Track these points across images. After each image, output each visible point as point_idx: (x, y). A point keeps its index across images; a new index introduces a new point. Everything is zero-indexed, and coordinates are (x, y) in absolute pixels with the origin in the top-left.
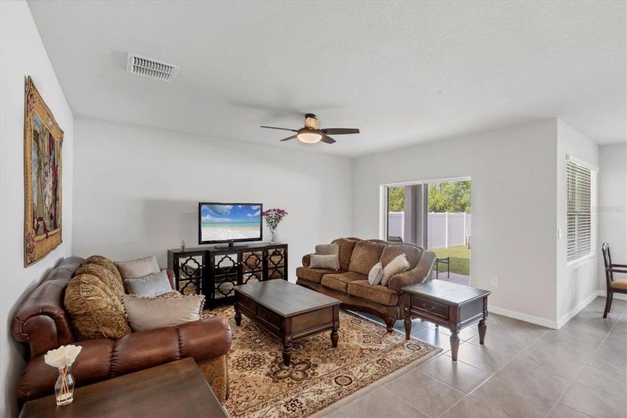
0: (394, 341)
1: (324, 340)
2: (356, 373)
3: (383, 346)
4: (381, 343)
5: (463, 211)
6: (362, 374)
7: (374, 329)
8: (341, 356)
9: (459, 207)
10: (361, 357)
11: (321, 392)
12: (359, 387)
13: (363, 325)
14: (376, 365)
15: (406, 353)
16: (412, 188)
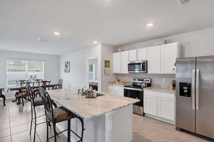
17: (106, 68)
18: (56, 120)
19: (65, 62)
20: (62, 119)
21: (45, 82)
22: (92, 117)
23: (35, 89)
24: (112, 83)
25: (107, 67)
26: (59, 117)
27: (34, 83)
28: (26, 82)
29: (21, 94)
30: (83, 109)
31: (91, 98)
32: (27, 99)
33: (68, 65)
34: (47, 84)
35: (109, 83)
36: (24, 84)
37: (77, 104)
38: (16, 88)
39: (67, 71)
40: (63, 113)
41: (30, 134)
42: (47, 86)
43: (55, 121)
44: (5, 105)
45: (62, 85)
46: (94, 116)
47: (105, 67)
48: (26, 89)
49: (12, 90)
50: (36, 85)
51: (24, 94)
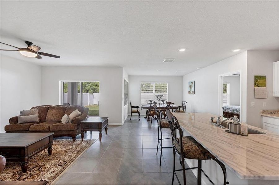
0: (78, 143)
1: (42, 154)
2: (67, 158)
3: (74, 146)
4: (72, 145)
5: (88, 93)
6: (70, 158)
7: (67, 142)
8: (56, 156)
9: (86, 91)
10: (66, 153)
11: (54, 172)
12: (70, 163)
13: (60, 142)
14: (74, 153)
15: (84, 145)
16: (71, 83)
17: (257, 88)
18: (186, 155)
19: (189, 83)
20: (193, 156)
21: (169, 103)
22: (255, 177)
23: (160, 109)
24: (271, 113)
25: (258, 86)
26: (190, 151)
27: (159, 103)
28: (154, 102)
29: (150, 112)
30: (228, 151)
31: (236, 134)
32: (154, 117)
33: (193, 85)
34: (171, 105)
35: (264, 112)
36: (152, 104)
37: (215, 140)
38: (146, 106)
39: (191, 93)
40: (194, 148)
41: (157, 154)
42: (171, 108)
43: (184, 155)
44: (139, 120)
45: (185, 108)
46: (259, 177)
47: (255, 86)
48: (154, 108)
49: (144, 108)
50: (161, 106)
51: (152, 112)
